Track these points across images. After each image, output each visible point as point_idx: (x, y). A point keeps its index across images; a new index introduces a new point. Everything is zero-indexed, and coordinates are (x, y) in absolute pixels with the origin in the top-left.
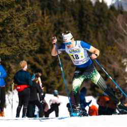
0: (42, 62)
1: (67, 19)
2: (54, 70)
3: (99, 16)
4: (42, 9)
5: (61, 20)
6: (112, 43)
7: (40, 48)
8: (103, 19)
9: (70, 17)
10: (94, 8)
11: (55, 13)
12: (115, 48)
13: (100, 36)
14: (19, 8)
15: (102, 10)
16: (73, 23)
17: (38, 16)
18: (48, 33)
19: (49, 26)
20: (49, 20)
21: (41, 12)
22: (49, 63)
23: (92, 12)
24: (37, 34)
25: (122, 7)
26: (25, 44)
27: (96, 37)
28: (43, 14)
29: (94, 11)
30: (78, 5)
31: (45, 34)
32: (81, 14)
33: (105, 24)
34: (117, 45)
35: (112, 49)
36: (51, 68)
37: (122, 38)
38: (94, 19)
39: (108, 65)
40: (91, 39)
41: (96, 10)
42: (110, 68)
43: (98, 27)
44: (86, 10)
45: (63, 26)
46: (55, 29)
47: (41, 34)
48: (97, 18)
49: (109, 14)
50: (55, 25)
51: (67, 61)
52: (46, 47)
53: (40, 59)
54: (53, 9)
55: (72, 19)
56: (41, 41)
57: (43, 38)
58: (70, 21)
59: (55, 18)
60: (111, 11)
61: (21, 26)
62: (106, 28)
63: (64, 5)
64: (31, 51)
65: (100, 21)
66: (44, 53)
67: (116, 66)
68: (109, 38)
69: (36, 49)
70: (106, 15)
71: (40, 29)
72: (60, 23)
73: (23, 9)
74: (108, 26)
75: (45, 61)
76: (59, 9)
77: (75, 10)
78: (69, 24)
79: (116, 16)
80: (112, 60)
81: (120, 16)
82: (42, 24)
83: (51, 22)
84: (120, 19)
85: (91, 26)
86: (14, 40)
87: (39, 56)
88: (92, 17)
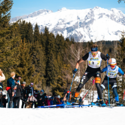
0: (21, 73)
1: (38, 46)
2: (29, 78)
3: (58, 45)
4: (23, 39)
5: (34, 47)
6: (66, 62)
7: (20, 64)
8: (61, 47)
9: (40, 44)
10: (56, 39)
11: (31, 42)
12: (68, 65)
13: (59, 57)
14: (8, 37)
15: (61, 41)
16: (41, 48)
17: (20, 43)
18: (26, 54)
19: (26, 50)
20: (26, 46)
21: (22, 40)
22: (26, 73)
23: (54, 42)
24: (19, 55)
25: (73, 39)
26: (12, 60)
27: (56, 58)
28: (23, 42)
29: (55, 41)
30: (45, 37)
31: (24, 55)
32: (47, 43)
33: (63, 50)
34: (70, 63)
35: (66, 66)
36: (27, 77)
37: (73, 59)
38: (55, 47)
39: (64, 76)
40: (53, 59)
41: (57, 41)
42: (64, 78)
43: (57, 52)
44: (51, 41)
45: (35, 50)
46: (30, 52)
47: (21, 55)
48: (57, 46)
49: (65, 44)
50: (30, 49)
51: (37, 73)
52: (24, 63)
53: (20, 71)
54: (29, 39)
55: (41, 46)
56: (21, 60)
57: (23, 57)
58: (40, 47)
59: (30, 45)
60: (66, 42)
61: (8, 49)
62: (63, 52)
63: (36, 37)
64: (15, 65)
65: (59, 48)
66: (23, 67)
67: (69, 77)
68: (65, 59)
69: (18, 64)
70: (63, 44)
71: (21, 51)
72: (33, 48)
73: (11, 38)
74: (64, 51)
75: (23, 73)
76: (33, 39)
77: (43, 40)
78: (39, 49)
79: (70, 45)
80: (66, 73)
81: (72, 45)
82: (22, 48)
83: (28, 47)
84: (72, 47)
85: (53, 51)
86: (4, 57)
87: (19, 69)
88: (54, 45)
